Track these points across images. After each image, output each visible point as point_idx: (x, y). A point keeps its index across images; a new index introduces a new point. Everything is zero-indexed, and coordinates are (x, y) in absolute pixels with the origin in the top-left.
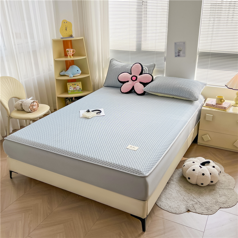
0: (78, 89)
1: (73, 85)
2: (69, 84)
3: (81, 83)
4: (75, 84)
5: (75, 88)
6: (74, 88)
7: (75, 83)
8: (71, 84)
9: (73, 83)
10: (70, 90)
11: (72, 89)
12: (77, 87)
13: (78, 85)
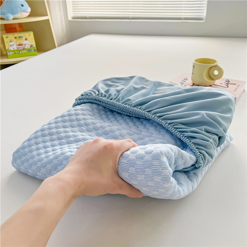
0: (28, 47)
1: (16, 38)
2: (7, 37)
3: (32, 33)
4: (20, 37)
5: (22, 45)
6: (19, 45)
7: (21, 34)
8: (11, 36)
9: (16, 35)
10: (11, 49)
11: (15, 47)
12: (25, 42)
13: (26, 39)
